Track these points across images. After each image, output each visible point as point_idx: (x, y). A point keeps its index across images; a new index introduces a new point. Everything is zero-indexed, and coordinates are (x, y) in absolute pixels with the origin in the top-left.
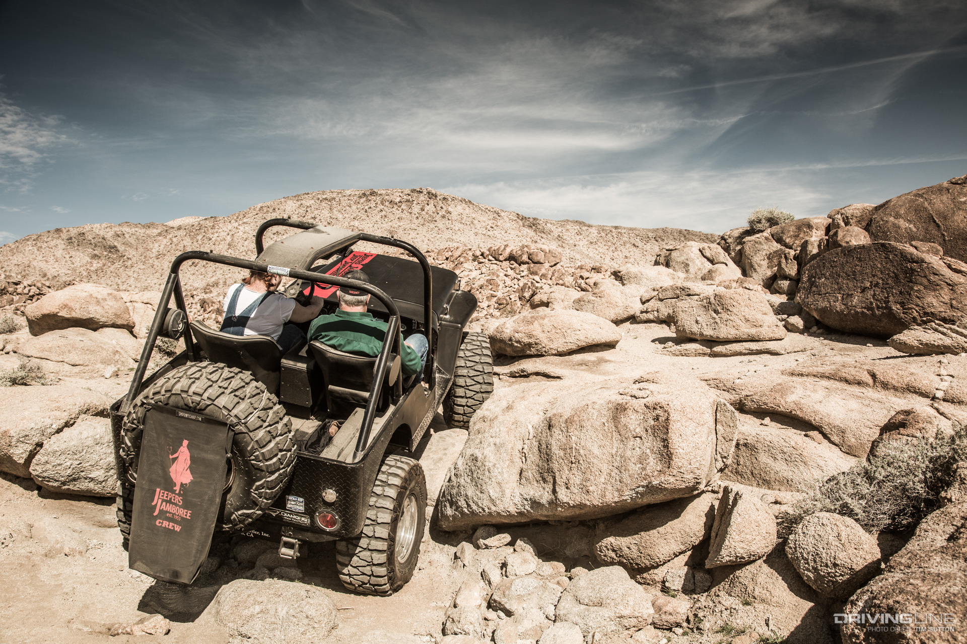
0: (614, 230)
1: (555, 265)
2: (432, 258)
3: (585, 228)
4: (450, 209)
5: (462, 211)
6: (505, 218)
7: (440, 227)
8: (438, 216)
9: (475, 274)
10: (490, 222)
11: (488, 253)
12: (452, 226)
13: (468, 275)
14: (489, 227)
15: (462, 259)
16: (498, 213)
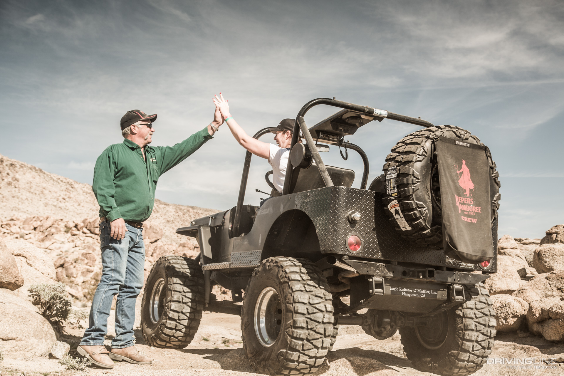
0: (191, 210)
1: (156, 241)
2: (17, 227)
3: (162, 206)
4: (17, 176)
5: (31, 179)
6: (79, 190)
7: (5, 195)
8: (3, 183)
9: (68, 246)
10: (63, 194)
11: (82, 225)
12: (19, 194)
13: (60, 248)
14: (60, 199)
15: (53, 230)
16: (71, 185)
